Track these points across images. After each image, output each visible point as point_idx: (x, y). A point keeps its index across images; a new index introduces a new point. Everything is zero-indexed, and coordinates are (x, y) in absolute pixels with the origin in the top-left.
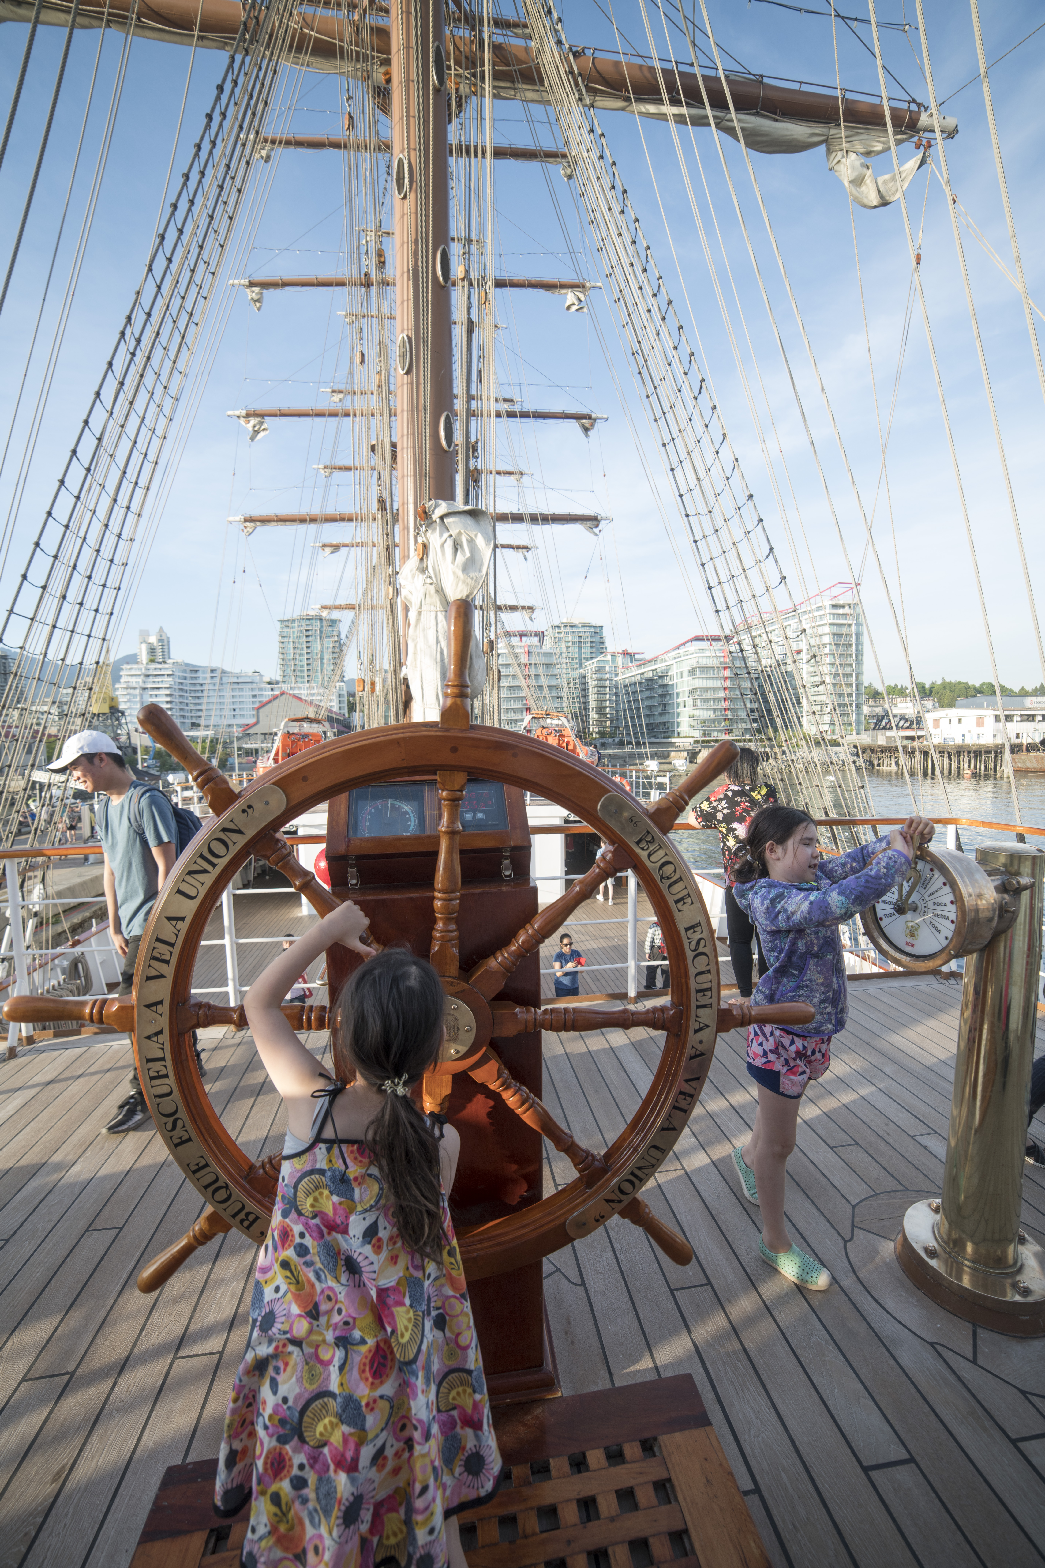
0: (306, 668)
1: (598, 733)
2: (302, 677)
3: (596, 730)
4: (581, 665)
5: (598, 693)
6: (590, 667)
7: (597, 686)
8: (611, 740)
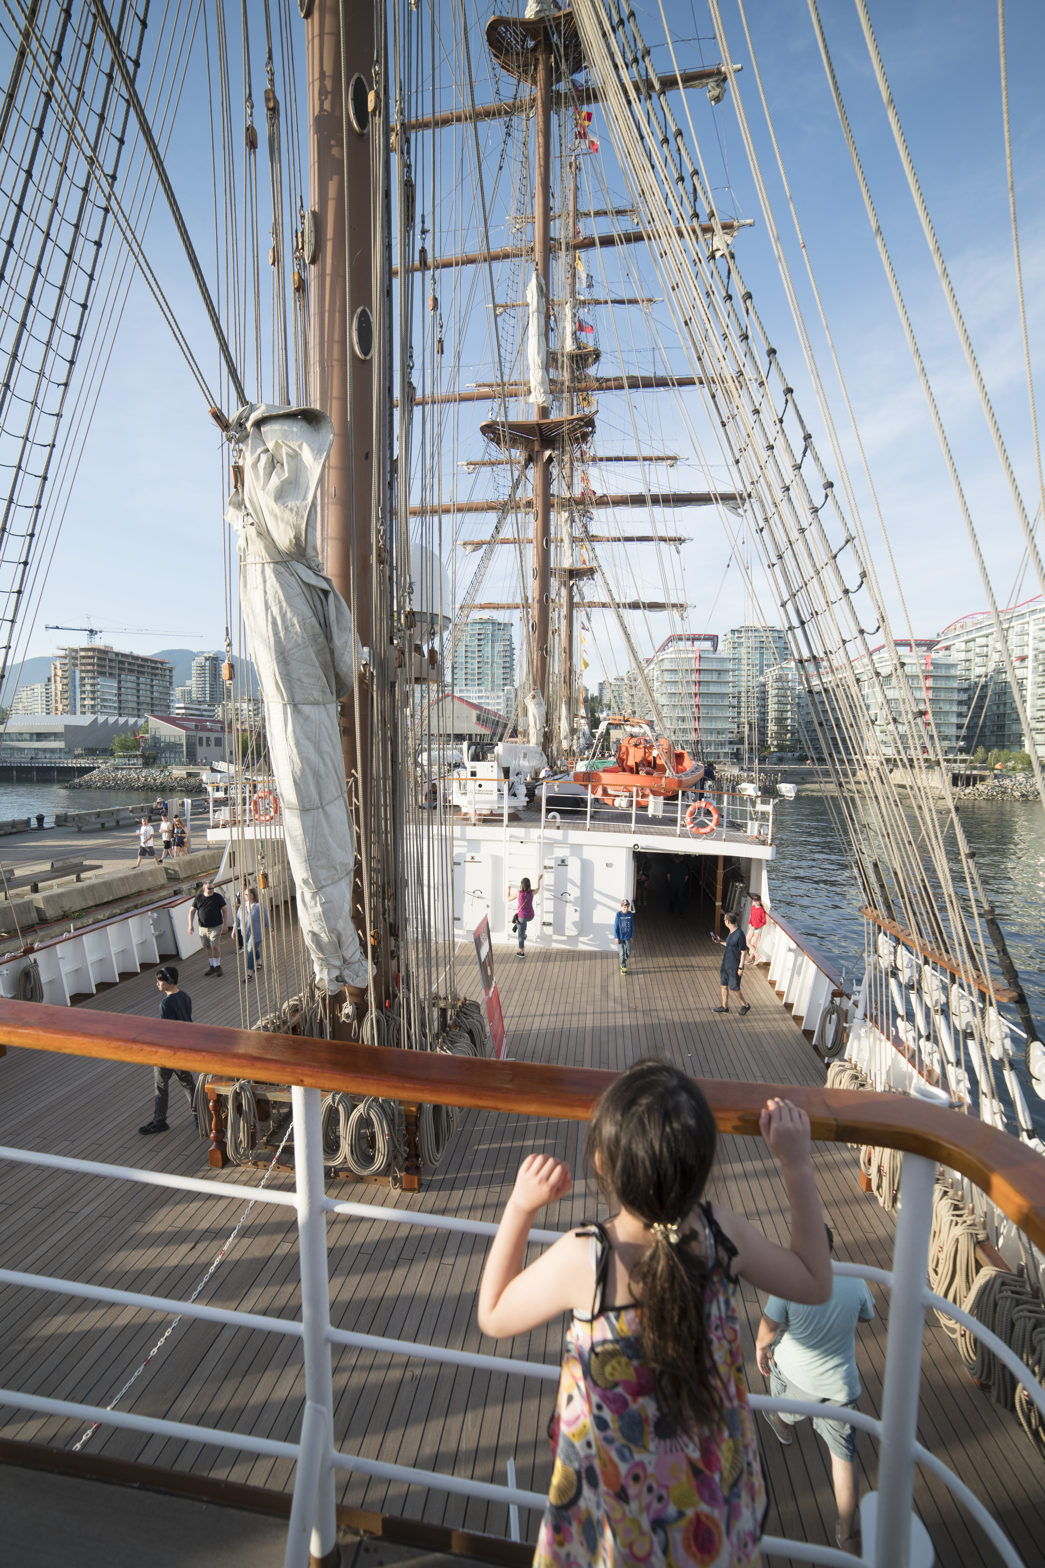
0: (476, 671)
1: (776, 746)
2: (473, 680)
3: (775, 743)
4: (762, 672)
5: (779, 702)
6: (771, 673)
7: (777, 696)
8: (790, 754)
